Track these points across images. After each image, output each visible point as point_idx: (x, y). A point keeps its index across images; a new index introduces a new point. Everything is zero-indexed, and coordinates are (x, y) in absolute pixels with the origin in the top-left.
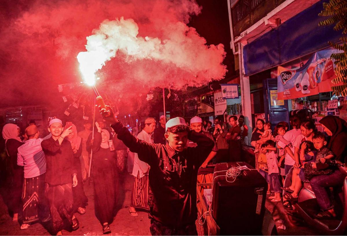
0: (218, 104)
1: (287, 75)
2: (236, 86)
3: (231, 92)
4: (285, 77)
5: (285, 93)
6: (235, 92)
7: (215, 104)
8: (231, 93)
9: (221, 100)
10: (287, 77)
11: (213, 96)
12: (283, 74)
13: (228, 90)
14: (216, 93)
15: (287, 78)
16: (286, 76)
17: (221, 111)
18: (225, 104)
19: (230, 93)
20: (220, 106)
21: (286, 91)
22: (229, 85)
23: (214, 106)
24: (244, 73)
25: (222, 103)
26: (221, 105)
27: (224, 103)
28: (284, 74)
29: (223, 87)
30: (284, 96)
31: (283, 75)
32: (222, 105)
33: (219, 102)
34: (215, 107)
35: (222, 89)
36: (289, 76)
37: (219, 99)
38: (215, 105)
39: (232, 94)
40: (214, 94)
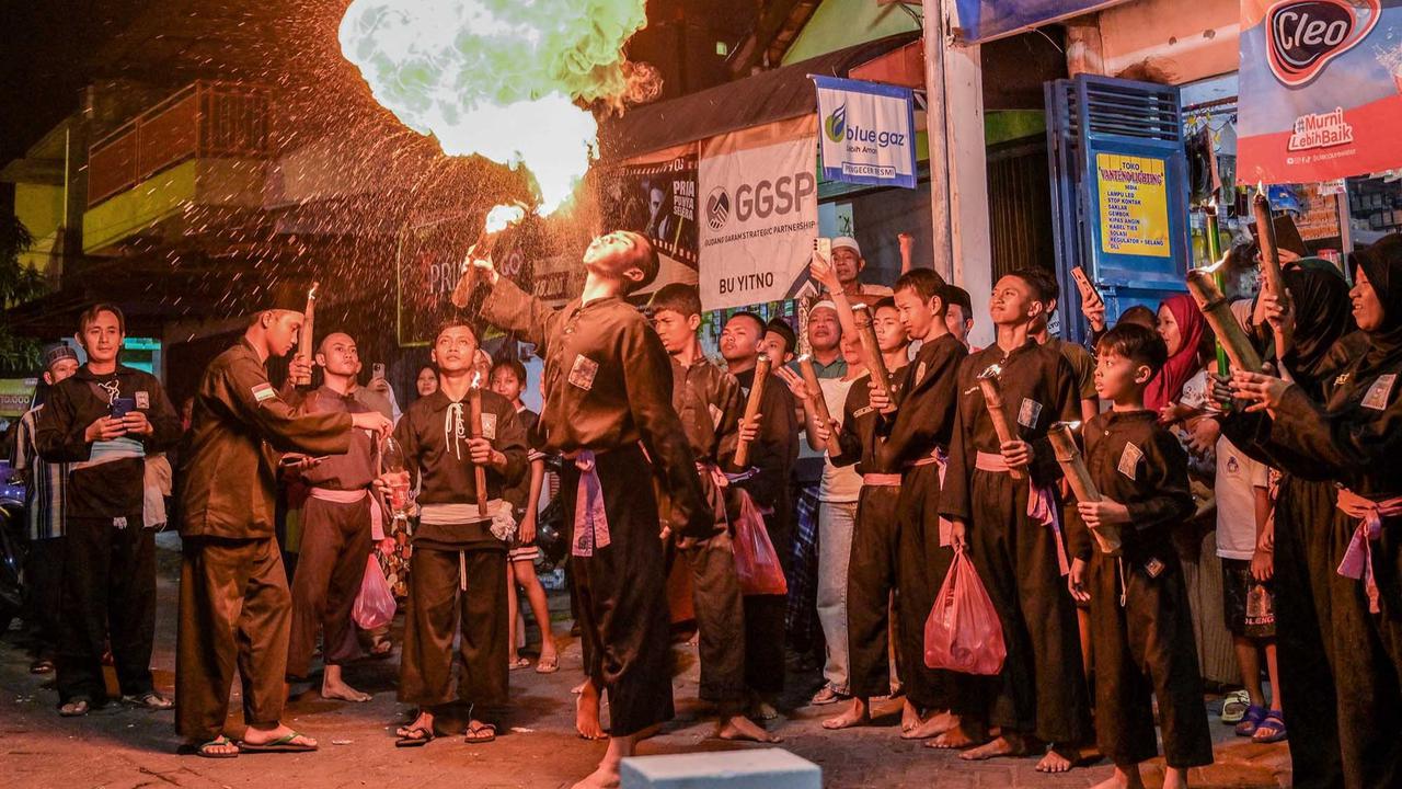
0: (732, 224)
1: (1323, 25)
2: (902, 104)
3: (871, 136)
4: (1309, 33)
5: (1300, 135)
6: (893, 139)
7: (706, 231)
8: (872, 146)
9: (769, 200)
10: (1322, 35)
11: (690, 175)
12: (1288, 19)
13: (855, 120)
14: (716, 152)
15: (1327, 41)
16: (1316, 28)
17: (763, 280)
18: (801, 226)
19: (868, 144)
20: (753, 244)
21: (1312, 124)
22: (861, 87)
23: (696, 251)
24: (956, 23)
25: (775, 219)
26: (764, 233)
27: (793, 217)
28: (1294, 17)
29: (829, 98)
30: (1290, 161)
31: (1290, 28)
32: (774, 237)
33: (742, 218)
34: (706, 255)
35: (825, 112)
36: (1338, 28)
37: (745, 196)
38: (702, 242)
39: (875, 151)
40: (702, 164)
